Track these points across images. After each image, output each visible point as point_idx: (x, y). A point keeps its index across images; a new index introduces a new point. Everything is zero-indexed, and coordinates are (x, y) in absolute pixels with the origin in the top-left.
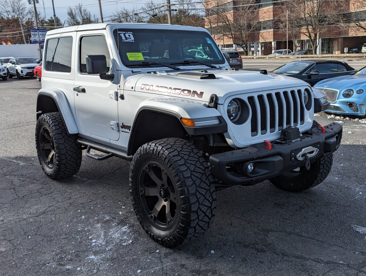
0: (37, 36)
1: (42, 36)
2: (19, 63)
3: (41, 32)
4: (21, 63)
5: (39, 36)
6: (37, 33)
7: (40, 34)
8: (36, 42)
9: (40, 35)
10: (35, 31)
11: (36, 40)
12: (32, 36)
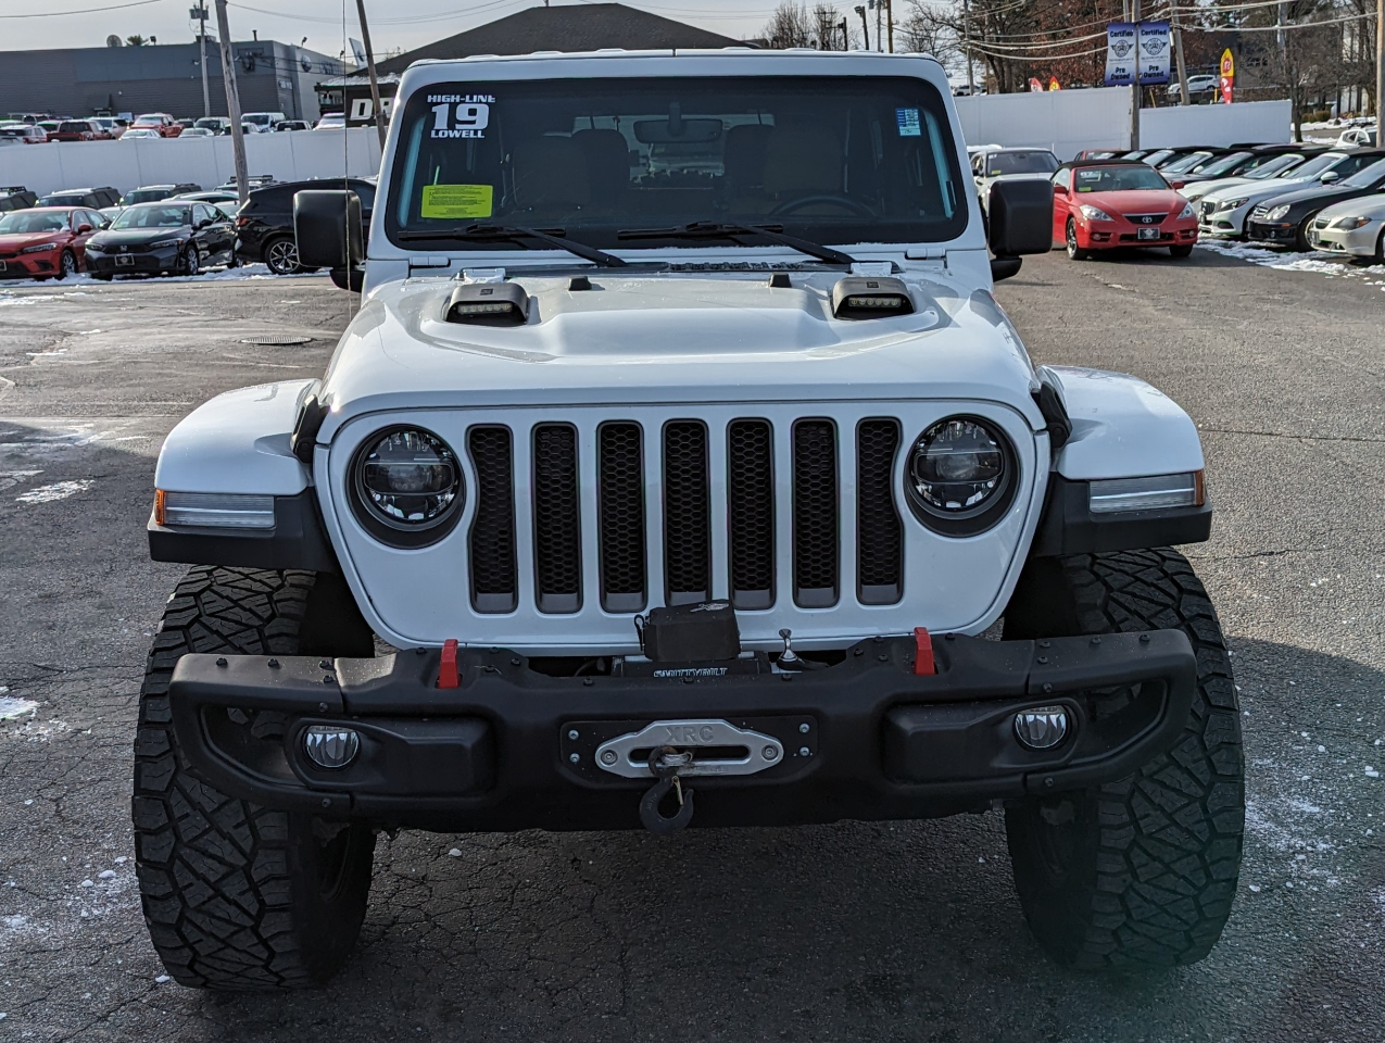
0: (1131, 53)
1: (1150, 52)
2: (993, 173)
3: (1147, 33)
4: (999, 172)
5: (1138, 53)
6: (1131, 40)
7: (1144, 45)
8: (1125, 77)
9: (1141, 49)
10: (1123, 34)
11: (1124, 70)
12: (1111, 54)
